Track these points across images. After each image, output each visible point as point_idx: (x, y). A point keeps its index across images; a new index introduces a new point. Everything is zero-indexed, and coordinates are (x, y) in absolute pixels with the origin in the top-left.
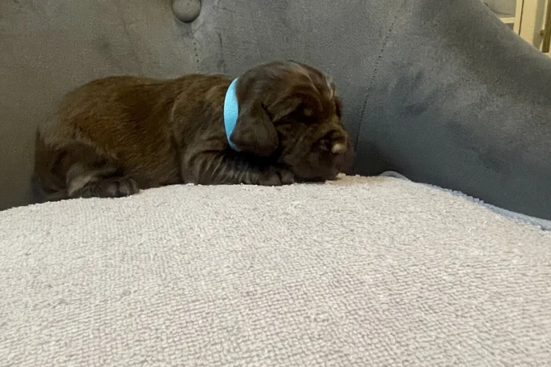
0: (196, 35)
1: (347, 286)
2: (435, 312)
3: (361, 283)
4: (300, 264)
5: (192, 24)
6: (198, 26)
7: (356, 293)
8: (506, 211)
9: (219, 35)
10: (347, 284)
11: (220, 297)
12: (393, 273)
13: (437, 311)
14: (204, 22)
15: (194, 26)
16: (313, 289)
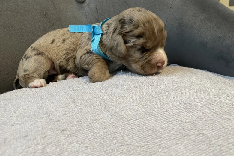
0: (85, 9)
1: (191, 108)
2: (231, 115)
3: (196, 106)
4: (167, 101)
5: (83, 4)
6: (86, 5)
7: (196, 110)
8: (227, 77)
9: (96, 8)
10: (191, 107)
11: (141, 117)
12: (207, 101)
13: (232, 114)
14: (89, 3)
15: (85, 5)
16: (178, 111)
